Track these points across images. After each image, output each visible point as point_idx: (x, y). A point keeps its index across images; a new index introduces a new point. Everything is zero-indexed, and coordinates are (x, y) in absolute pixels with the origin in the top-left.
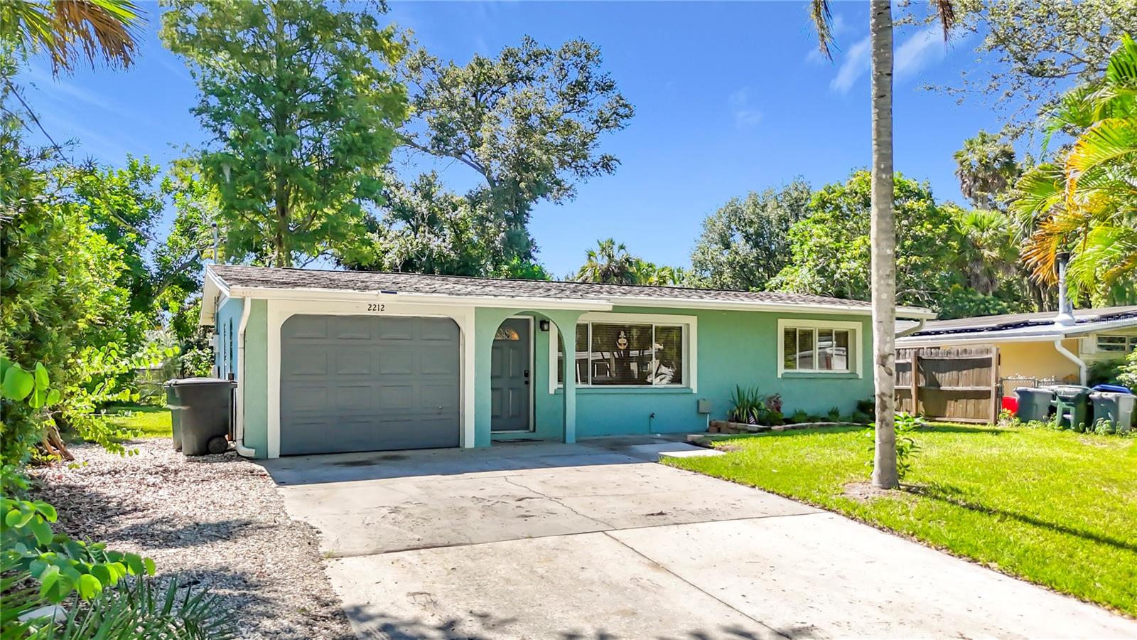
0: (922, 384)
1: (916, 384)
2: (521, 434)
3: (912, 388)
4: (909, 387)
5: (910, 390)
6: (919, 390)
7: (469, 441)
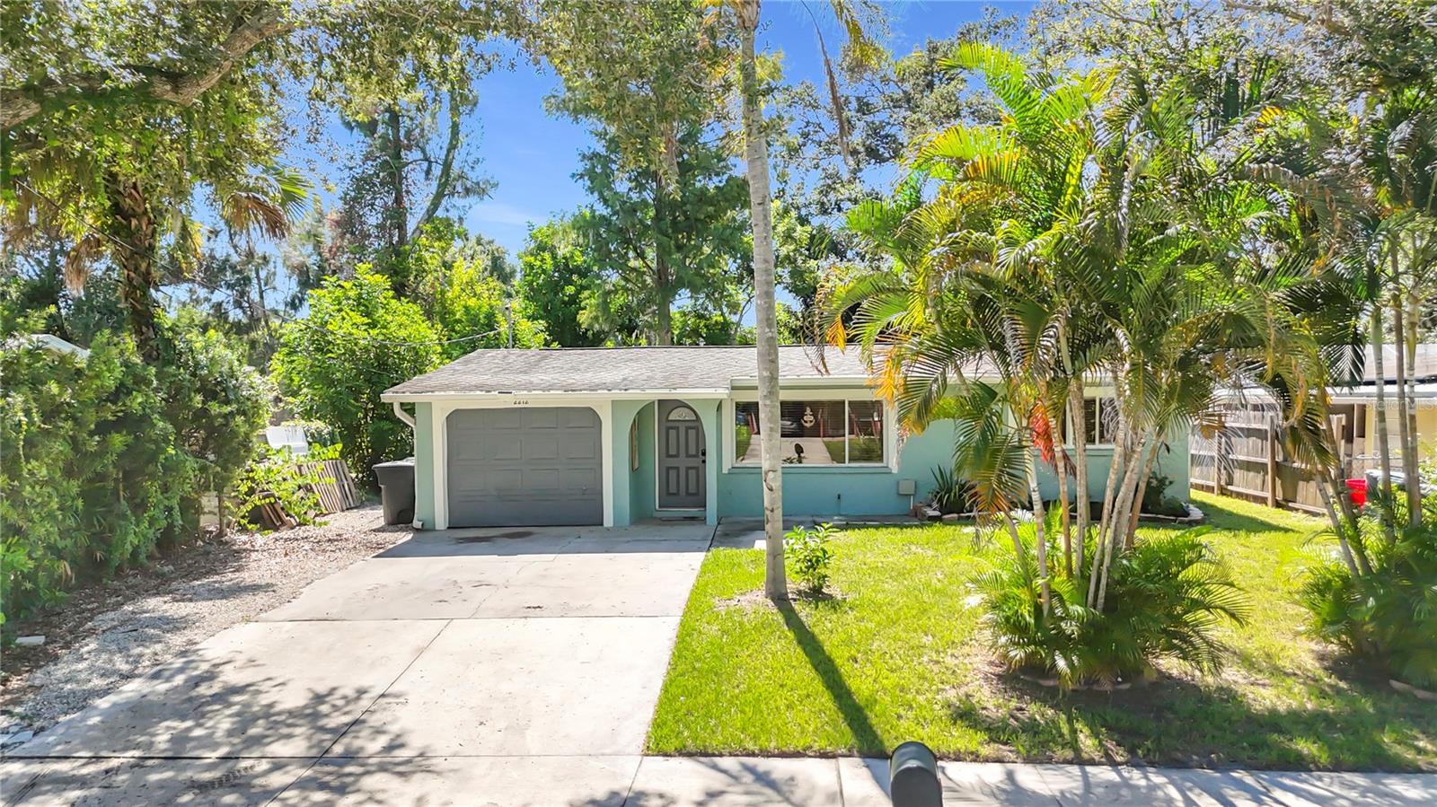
0: (1279, 458)
1: (1273, 457)
2: (693, 511)
3: (1267, 460)
4: (1264, 460)
5: (1266, 465)
6: (1277, 466)
7: (608, 521)
